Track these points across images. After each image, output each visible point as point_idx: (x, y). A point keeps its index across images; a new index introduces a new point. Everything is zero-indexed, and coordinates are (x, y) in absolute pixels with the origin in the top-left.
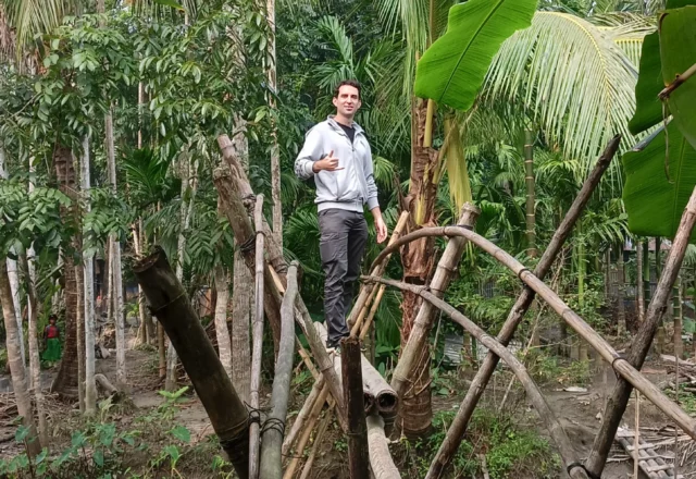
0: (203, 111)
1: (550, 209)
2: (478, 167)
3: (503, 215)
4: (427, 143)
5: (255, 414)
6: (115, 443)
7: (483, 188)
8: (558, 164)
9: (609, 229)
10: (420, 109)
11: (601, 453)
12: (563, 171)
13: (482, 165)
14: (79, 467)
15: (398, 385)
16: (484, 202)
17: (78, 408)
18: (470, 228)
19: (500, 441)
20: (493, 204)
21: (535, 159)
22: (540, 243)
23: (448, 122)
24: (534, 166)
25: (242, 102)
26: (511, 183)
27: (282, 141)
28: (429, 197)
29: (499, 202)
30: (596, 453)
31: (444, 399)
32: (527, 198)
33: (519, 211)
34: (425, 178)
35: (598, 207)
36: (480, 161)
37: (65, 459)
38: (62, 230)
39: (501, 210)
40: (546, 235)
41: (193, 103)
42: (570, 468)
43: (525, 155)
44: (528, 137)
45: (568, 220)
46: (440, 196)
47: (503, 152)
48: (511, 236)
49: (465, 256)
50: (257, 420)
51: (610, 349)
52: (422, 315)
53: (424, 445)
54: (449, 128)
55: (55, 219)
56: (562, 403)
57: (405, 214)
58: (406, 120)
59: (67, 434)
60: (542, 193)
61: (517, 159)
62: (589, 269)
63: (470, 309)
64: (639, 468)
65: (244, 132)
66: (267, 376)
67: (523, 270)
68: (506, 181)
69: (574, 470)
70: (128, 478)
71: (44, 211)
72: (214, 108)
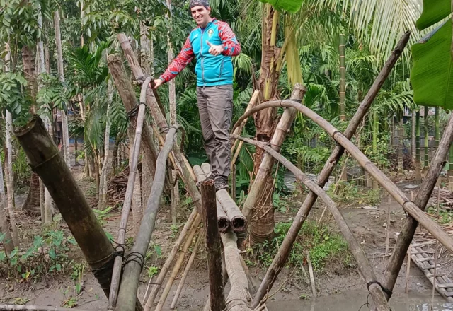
0: (117, 19)
1: (355, 88)
2: (308, 61)
3: (324, 92)
4: (273, 43)
5: (120, 249)
6: (64, 243)
7: (311, 74)
8: (361, 58)
9: (394, 102)
10: (268, 19)
11: (393, 274)
12: (365, 63)
13: (311, 59)
14: (39, 260)
15: (247, 211)
16: (311, 84)
17: (40, 220)
18: (299, 101)
19: (319, 242)
20: (318, 85)
21: (346, 55)
22: (349, 111)
23: (287, 28)
24: (345, 60)
25: (145, 14)
26: (330, 72)
27: (173, 40)
28: (274, 80)
29: (322, 84)
30: (389, 273)
31: (283, 214)
32: (341, 81)
33: (335, 90)
34: (272, 67)
35: (387, 88)
36: (310, 57)
37: (30, 254)
38: (23, 101)
39: (323, 90)
40: (353, 106)
41: (110, 14)
42: (368, 285)
43: (339, 52)
44: (342, 40)
45: (370, 95)
46: (282, 79)
47: (325, 50)
48: (329, 107)
49: (297, 120)
50: (121, 254)
51: (401, 193)
52: (264, 163)
53: (269, 245)
54: (288, 32)
55: (17, 94)
56: (361, 216)
57: (257, 92)
58: (259, 27)
59: (32, 237)
60: (350, 78)
61: (334, 55)
62: (381, 129)
63: (301, 155)
64: (411, 259)
65: (146, 35)
66: (168, 199)
67: (335, 132)
68: (326, 70)
69: (372, 286)
70: (73, 267)
71: (9, 89)
72: (124, 18)
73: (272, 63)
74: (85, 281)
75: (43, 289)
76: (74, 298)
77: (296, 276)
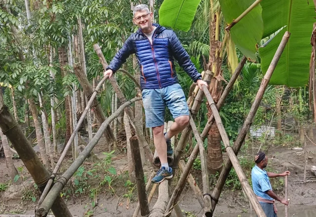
0: (109, 30)
4: (216, 38)
6: (85, 175)
10: (213, 23)
11: (218, 189)
14: (69, 185)
17: (72, 160)
28: (218, 63)
30: (216, 189)
34: (216, 55)
50: (52, 178)
56: (289, 155)
70: (90, 190)
71: (45, 76)
72: (114, 28)
73: (217, 52)
74: (98, 200)
75: (71, 205)
76: (90, 211)
77: (239, 197)
